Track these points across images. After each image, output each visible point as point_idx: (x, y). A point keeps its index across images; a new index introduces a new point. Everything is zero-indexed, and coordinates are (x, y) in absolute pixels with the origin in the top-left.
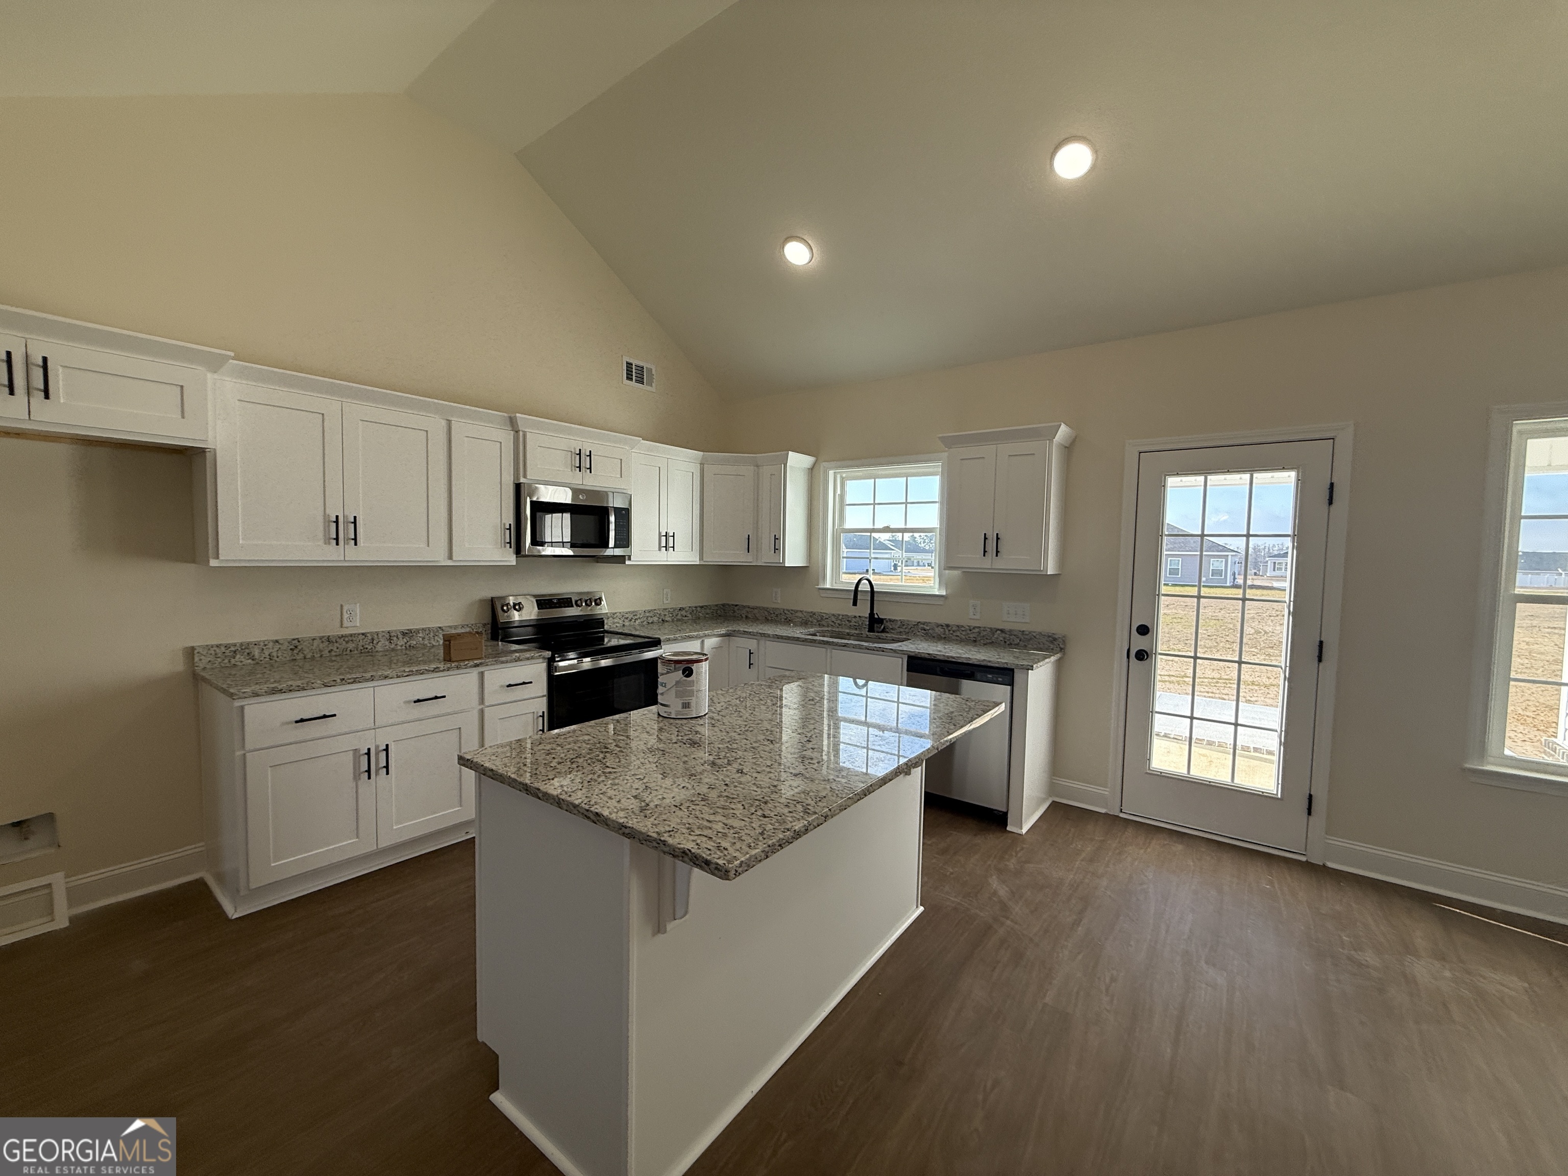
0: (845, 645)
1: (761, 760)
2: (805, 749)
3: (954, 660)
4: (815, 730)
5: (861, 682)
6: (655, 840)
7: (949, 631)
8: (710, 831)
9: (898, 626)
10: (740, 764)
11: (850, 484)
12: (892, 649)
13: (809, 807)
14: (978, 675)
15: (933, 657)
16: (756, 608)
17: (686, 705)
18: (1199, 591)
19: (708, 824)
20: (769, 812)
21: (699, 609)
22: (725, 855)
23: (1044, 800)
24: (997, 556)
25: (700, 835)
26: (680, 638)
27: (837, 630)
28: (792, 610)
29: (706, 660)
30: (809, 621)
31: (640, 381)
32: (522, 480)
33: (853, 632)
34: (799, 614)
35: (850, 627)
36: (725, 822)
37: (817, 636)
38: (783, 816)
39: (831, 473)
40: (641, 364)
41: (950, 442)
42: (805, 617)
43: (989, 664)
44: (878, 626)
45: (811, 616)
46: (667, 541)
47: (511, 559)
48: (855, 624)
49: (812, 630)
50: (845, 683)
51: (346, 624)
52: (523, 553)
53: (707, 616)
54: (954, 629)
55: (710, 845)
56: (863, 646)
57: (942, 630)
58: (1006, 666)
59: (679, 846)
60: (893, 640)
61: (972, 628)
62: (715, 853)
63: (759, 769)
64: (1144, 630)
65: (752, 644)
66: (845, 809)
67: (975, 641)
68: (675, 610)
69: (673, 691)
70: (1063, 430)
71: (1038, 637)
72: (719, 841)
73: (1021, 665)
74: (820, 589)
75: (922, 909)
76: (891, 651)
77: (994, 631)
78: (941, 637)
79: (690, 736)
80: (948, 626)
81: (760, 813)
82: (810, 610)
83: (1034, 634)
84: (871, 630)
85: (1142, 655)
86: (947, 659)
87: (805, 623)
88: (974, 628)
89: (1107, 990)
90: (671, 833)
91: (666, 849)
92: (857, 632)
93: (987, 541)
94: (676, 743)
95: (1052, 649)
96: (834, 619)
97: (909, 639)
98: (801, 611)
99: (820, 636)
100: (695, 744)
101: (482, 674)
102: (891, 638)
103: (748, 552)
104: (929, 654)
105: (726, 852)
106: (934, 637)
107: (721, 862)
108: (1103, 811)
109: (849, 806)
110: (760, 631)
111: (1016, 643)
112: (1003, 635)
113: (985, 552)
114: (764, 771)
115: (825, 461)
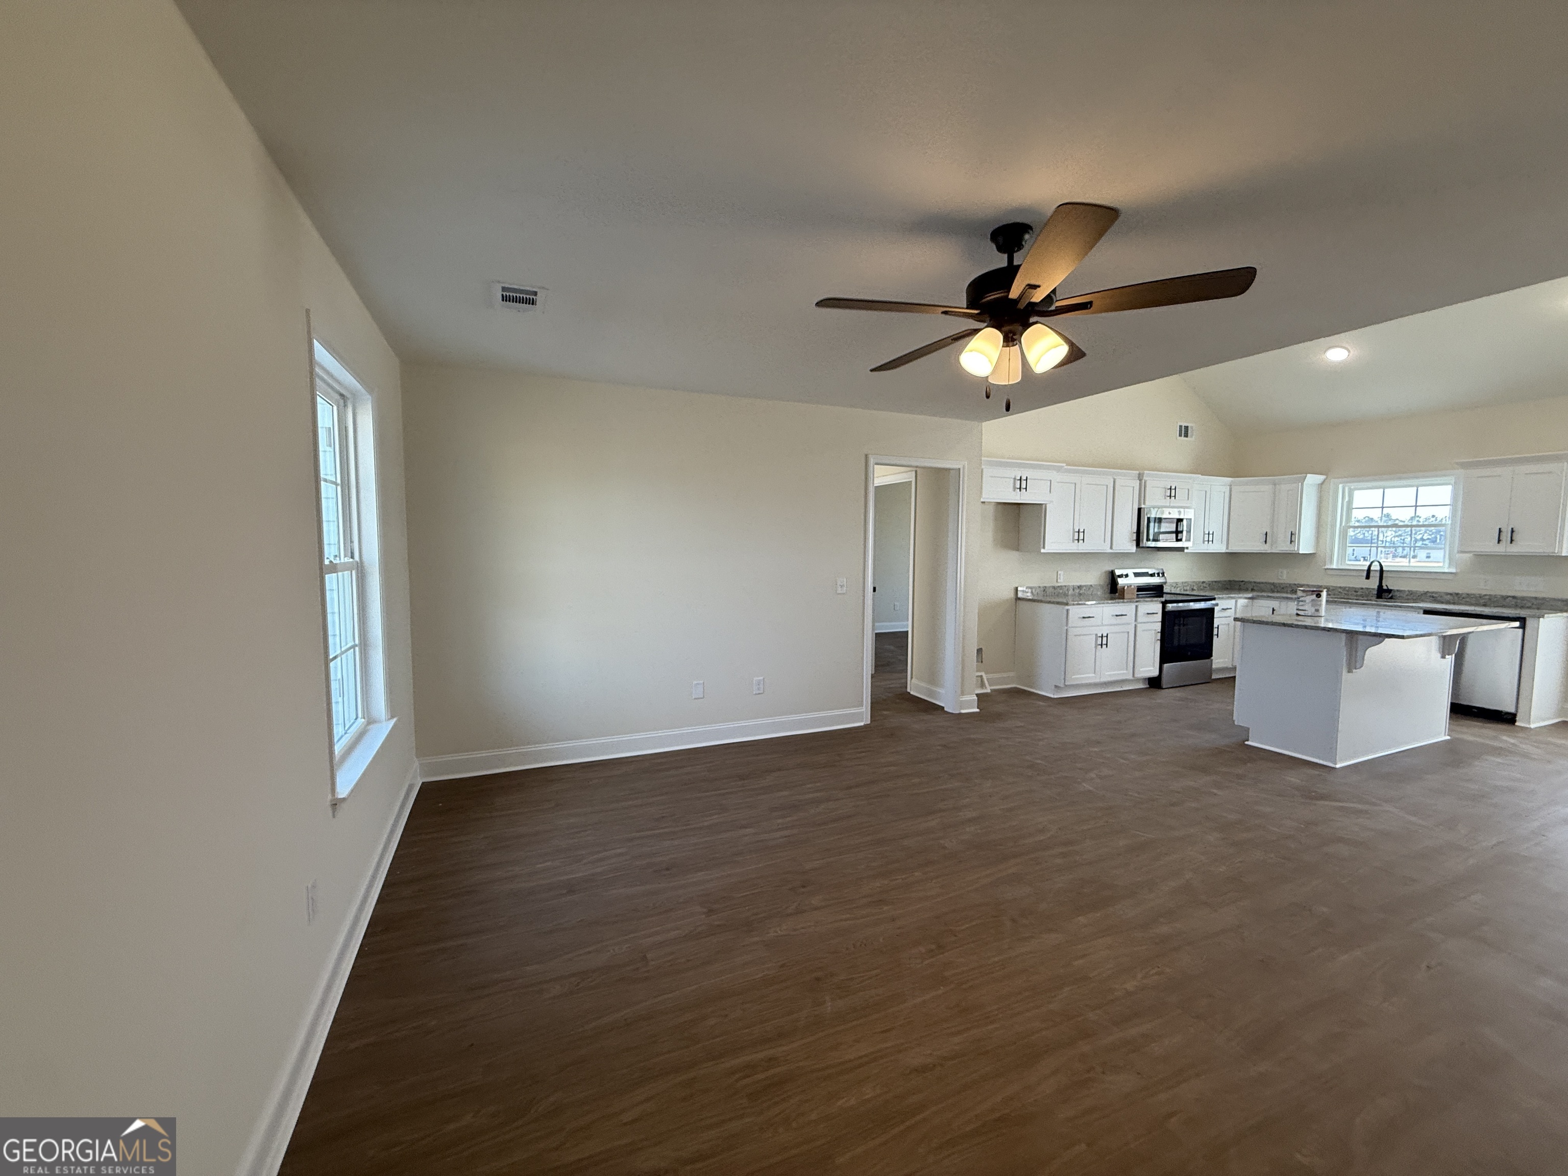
7: (1459, 597)
9: (1406, 594)
11: (1357, 494)
15: (1447, 611)
17: (1317, 610)
21: (1214, 583)
24: (1511, 543)
26: (1224, 597)
27: (1353, 595)
28: (1298, 584)
31: (1186, 436)
32: (1143, 506)
35: (1363, 593)
39: (1341, 486)
40: (1186, 424)
44: (1386, 595)
46: (1209, 537)
47: (1133, 549)
51: (1059, 581)
52: (1141, 545)
54: (1464, 596)
57: (1451, 597)
60: (1407, 603)
61: (1482, 595)
68: (1199, 582)
71: (1550, 601)
73: (1534, 615)
74: (1327, 569)
75: (1452, 738)
77: (1505, 597)
80: (1457, 594)
84: (1379, 597)
88: (1484, 596)
93: (1501, 533)
97: (1417, 603)
101: (1137, 607)
102: (1404, 602)
103: (1263, 543)
106: (1445, 601)
111: (1528, 606)
112: (1515, 600)
113: (1499, 540)
115: (1335, 478)
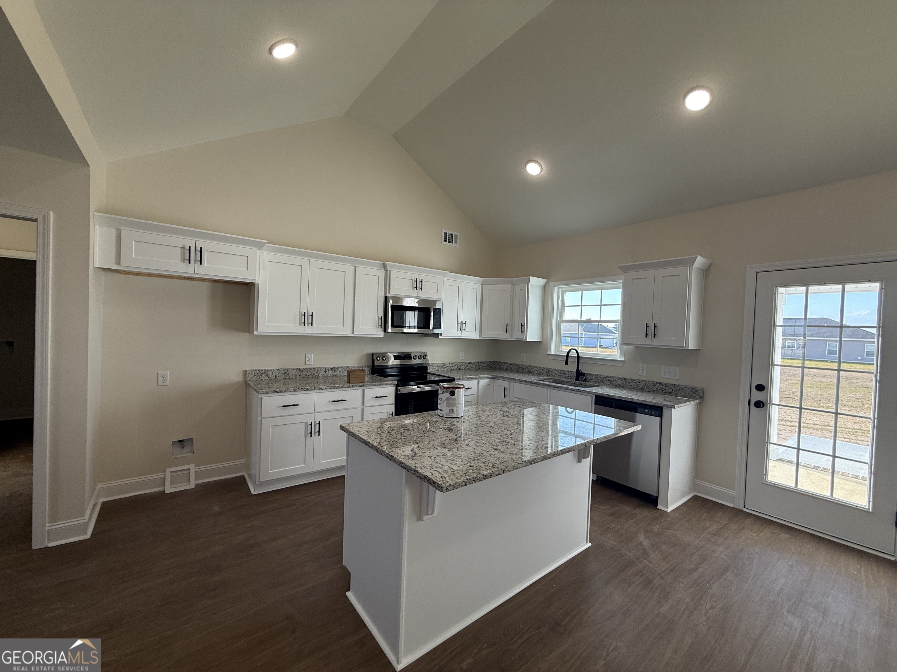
0: (558, 387)
1: (481, 440)
2: (507, 437)
3: (623, 399)
4: (517, 429)
5: (570, 410)
6: (414, 470)
7: (626, 382)
8: (441, 469)
9: (593, 378)
10: (469, 442)
11: (567, 294)
12: (586, 391)
13: (495, 465)
14: (639, 410)
15: (610, 397)
16: (512, 364)
17: (451, 411)
18: (803, 363)
19: (441, 466)
20: (474, 465)
21: (479, 363)
22: (443, 480)
23: (688, 493)
24: (654, 337)
25: (435, 470)
26: (465, 378)
27: (557, 379)
28: (532, 366)
29: (463, 387)
30: (541, 373)
31: (451, 242)
32: (388, 295)
33: (566, 380)
34: (536, 369)
35: (565, 377)
36: (450, 466)
37: (544, 381)
38: (480, 467)
39: (556, 288)
40: (451, 233)
41: (626, 269)
42: (539, 370)
43: (646, 403)
44: (582, 377)
45: (542, 370)
46: (461, 326)
47: (381, 334)
48: (568, 376)
49: (541, 378)
50: (561, 410)
51: (307, 363)
52: (387, 331)
53: (484, 367)
54: (629, 381)
55: (438, 475)
56: (568, 388)
57: (621, 381)
58: (657, 405)
59: (423, 474)
60: (590, 386)
61: (640, 381)
62: (439, 479)
63: (478, 445)
64: (760, 388)
65: (506, 384)
67: (643, 389)
68: (466, 363)
69: (445, 403)
70: (700, 261)
71: (684, 388)
72: (443, 474)
73: (667, 405)
74: (548, 354)
75: (590, 544)
76: (585, 392)
77: (654, 383)
78: (621, 386)
79: (450, 426)
80: (625, 379)
81: (468, 464)
82: (542, 366)
83: (682, 387)
84: (577, 379)
85: (759, 404)
86: (619, 398)
87: (539, 374)
88: (642, 381)
89: (706, 612)
90: (422, 468)
91: (418, 475)
92: (568, 380)
94: (441, 429)
95: (695, 397)
96: (555, 372)
97: (599, 386)
98: (537, 367)
99: (546, 382)
100: (451, 430)
101: (364, 390)
102: (589, 385)
103: (507, 332)
104: (608, 395)
105: (444, 479)
106: (616, 385)
107: (440, 483)
108: (731, 505)
110: (511, 377)
111: (669, 391)
112: (661, 386)
113: (647, 335)
114: (480, 446)
115: (552, 282)
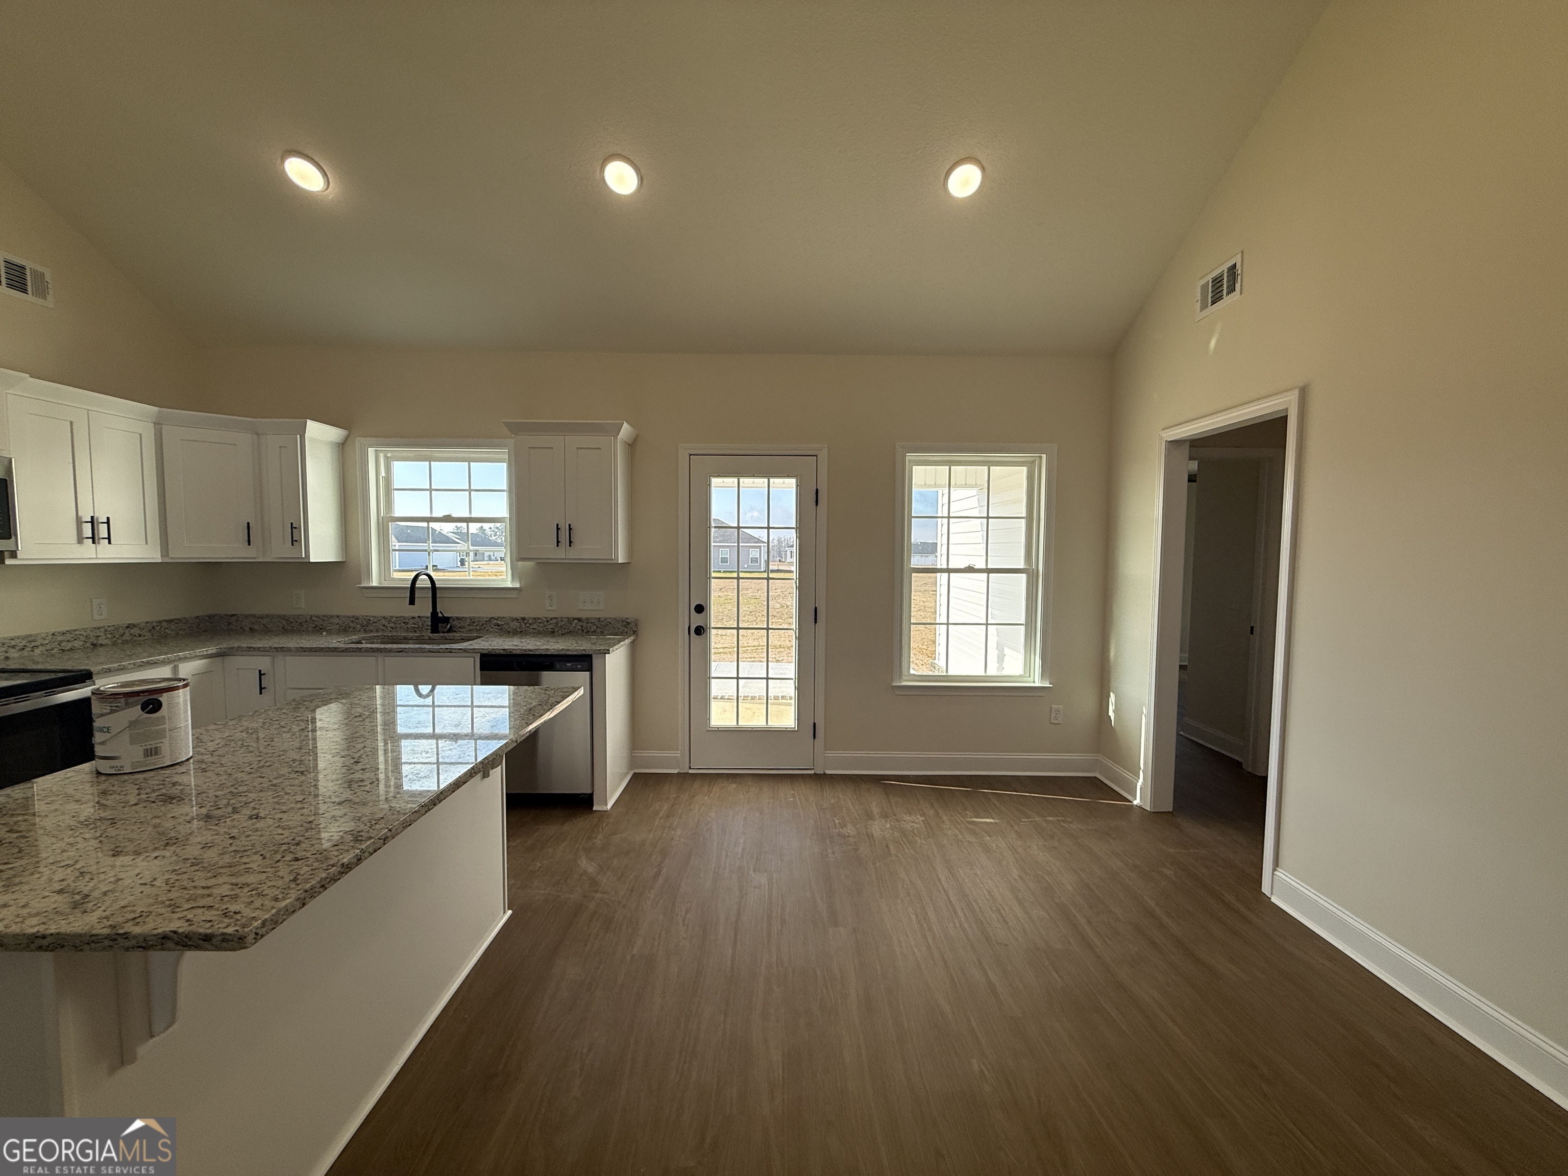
0: (401, 651)
1: (286, 797)
2: (352, 771)
3: (532, 653)
4: (366, 749)
5: (425, 689)
7: (526, 624)
8: (211, 898)
9: (467, 624)
10: (255, 809)
11: (397, 466)
12: (461, 649)
13: (361, 834)
14: (558, 666)
15: (508, 653)
16: (267, 616)
17: (152, 752)
18: (738, 575)
19: (205, 892)
20: (304, 853)
21: (165, 624)
22: (237, 920)
23: (627, 773)
25: (192, 908)
26: (130, 666)
27: (390, 635)
28: (324, 616)
29: (185, 686)
30: (350, 627)
33: (411, 635)
34: (336, 621)
35: (407, 630)
36: (234, 881)
37: (362, 643)
38: (325, 853)
39: (371, 451)
41: (516, 429)
42: (344, 623)
43: (568, 653)
44: (443, 625)
45: (352, 622)
46: (94, 530)
48: (414, 626)
49: (355, 638)
50: (404, 692)
53: (181, 632)
54: (530, 621)
55: (209, 915)
56: (425, 649)
57: (518, 624)
59: (155, 932)
61: (549, 619)
62: (222, 922)
63: (284, 808)
64: (700, 609)
65: (263, 663)
66: (410, 825)
67: (553, 632)
68: (117, 628)
69: (126, 737)
70: (626, 429)
71: (612, 622)
72: (225, 907)
75: (510, 912)
76: (460, 651)
77: (570, 620)
78: (517, 631)
79: (164, 791)
80: (523, 619)
81: (289, 857)
82: (351, 614)
83: (610, 621)
84: (435, 630)
85: (700, 631)
86: (524, 653)
87: (344, 630)
88: (551, 619)
90: (139, 920)
92: (416, 635)
93: (559, 531)
94: (136, 804)
95: (627, 633)
96: (384, 622)
97: (480, 637)
98: (338, 616)
99: (366, 643)
100: (173, 798)
104: (503, 650)
105: (238, 917)
106: (509, 632)
107: (230, 930)
108: (676, 771)
109: (415, 821)
110: (276, 645)
111: (593, 630)
112: (581, 623)
114: (292, 808)
